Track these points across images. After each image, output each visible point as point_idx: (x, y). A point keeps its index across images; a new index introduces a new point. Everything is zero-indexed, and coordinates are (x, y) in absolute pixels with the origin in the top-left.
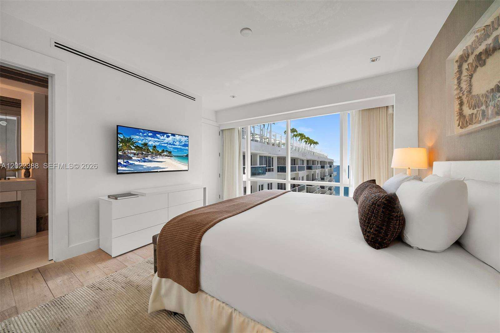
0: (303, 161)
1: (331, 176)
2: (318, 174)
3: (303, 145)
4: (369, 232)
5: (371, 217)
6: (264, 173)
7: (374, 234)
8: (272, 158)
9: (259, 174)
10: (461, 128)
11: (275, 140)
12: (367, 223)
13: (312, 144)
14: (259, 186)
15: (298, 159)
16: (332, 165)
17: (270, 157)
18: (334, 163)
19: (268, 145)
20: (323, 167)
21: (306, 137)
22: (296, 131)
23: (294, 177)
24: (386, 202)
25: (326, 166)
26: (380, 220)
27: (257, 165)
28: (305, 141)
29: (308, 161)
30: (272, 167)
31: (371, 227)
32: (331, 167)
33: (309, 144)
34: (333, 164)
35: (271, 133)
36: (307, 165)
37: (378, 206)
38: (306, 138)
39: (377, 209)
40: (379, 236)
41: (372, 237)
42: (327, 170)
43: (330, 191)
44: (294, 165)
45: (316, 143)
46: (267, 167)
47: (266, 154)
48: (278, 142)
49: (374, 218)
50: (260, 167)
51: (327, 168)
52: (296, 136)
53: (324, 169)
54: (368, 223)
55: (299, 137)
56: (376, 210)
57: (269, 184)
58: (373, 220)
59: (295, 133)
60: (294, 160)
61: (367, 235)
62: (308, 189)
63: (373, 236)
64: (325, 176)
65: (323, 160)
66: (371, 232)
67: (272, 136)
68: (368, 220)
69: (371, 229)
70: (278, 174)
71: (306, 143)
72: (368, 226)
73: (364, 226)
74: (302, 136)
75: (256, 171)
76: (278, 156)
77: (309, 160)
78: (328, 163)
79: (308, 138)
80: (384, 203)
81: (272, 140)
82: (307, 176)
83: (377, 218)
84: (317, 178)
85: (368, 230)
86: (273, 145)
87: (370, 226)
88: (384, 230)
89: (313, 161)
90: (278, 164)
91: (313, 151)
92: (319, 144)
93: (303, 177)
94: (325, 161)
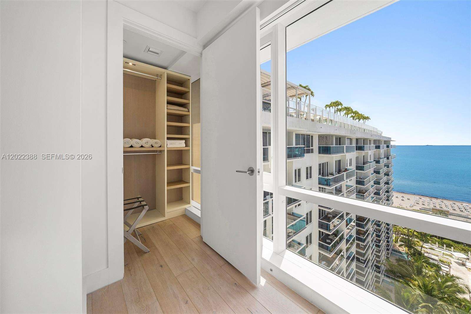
0: (351, 140)
1: (388, 158)
2: (370, 155)
3: (349, 120)
6: (301, 155)
8: (312, 137)
9: (295, 156)
11: (315, 115)
13: (361, 120)
14: (296, 170)
15: (344, 137)
17: (310, 135)
18: (391, 142)
19: (306, 120)
20: (378, 147)
21: (354, 111)
22: (341, 104)
23: (340, 159)
25: (381, 146)
27: (293, 145)
28: (352, 116)
29: (357, 140)
30: (311, 148)
32: (388, 147)
33: (357, 120)
34: (390, 144)
35: (310, 106)
36: (356, 144)
38: (353, 113)
42: (382, 151)
43: (387, 177)
44: (340, 144)
45: (367, 118)
46: (305, 147)
47: (304, 131)
48: (318, 117)
50: (296, 148)
51: (383, 149)
52: (340, 110)
53: (379, 150)
55: (345, 112)
57: (308, 167)
59: (340, 107)
60: (340, 138)
62: (358, 175)
64: (381, 158)
67: (311, 111)
70: (319, 156)
71: (353, 119)
74: (348, 110)
75: (291, 153)
76: (320, 134)
77: (359, 138)
78: (383, 143)
79: (356, 113)
81: (311, 115)
82: (356, 157)
84: (369, 160)
86: (313, 120)
89: (364, 140)
90: (319, 144)
91: (363, 127)
92: (370, 119)
93: (351, 160)
94: (380, 140)
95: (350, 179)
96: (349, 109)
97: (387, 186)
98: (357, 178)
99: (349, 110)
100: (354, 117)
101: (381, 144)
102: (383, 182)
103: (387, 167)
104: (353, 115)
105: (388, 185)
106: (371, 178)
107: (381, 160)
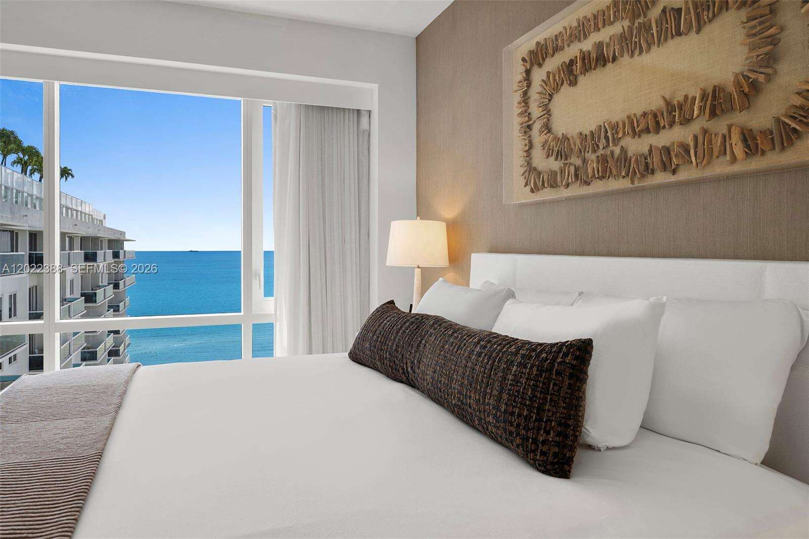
0: (14, 235)
1: (116, 286)
2: (72, 282)
4: (544, 442)
5: (544, 403)
7: (558, 444)
10: (532, 191)
12: (536, 420)
16: (121, 252)
18: (125, 243)
20: (90, 257)
24: (575, 362)
25: (100, 253)
26: (563, 408)
28: (20, 160)
29: (32, 236)
31: (547, 429)
32: (116, 255)
34: (122, 249)
36: (30, 250)
37: (558, 373)
38: (25, 151)
39: (557, 382)
40: (566, 444)
41: (555, 453)
49: (550, 405)
51: (104, 260)
53: (93, 263)
54: (539, 420)
56: (555, 384)
58: (549, 410)
61: (541, 450)
63: (556, 450)
64: (99, 287)
65: (90, 232)
66: (548, 440)
68: (538, 414)
69: (548, 433)
71: (24, 171)
72: (539, 429)
73: (529, 429)
74: (5, 140)
77: (39, 232)
78: (105, 245)
80: (572, 364)
83: (558, 403)
85: (541, 439)
87: (545, 427)
88: (572, 427)
92: (73, 176)
93: (13, 298)
94: (97, 238)
95: (12, 355)
96: (8, 137)
97: (114, 360)
98: (31, 352)
99: (10, 142)
100: (26, 163)
101: (101, 249)
102: (105, 351)
103: (114, 311)
104: (21, 156)
105: (115, 358)
106: (72, 343)
107: (100, 293)
